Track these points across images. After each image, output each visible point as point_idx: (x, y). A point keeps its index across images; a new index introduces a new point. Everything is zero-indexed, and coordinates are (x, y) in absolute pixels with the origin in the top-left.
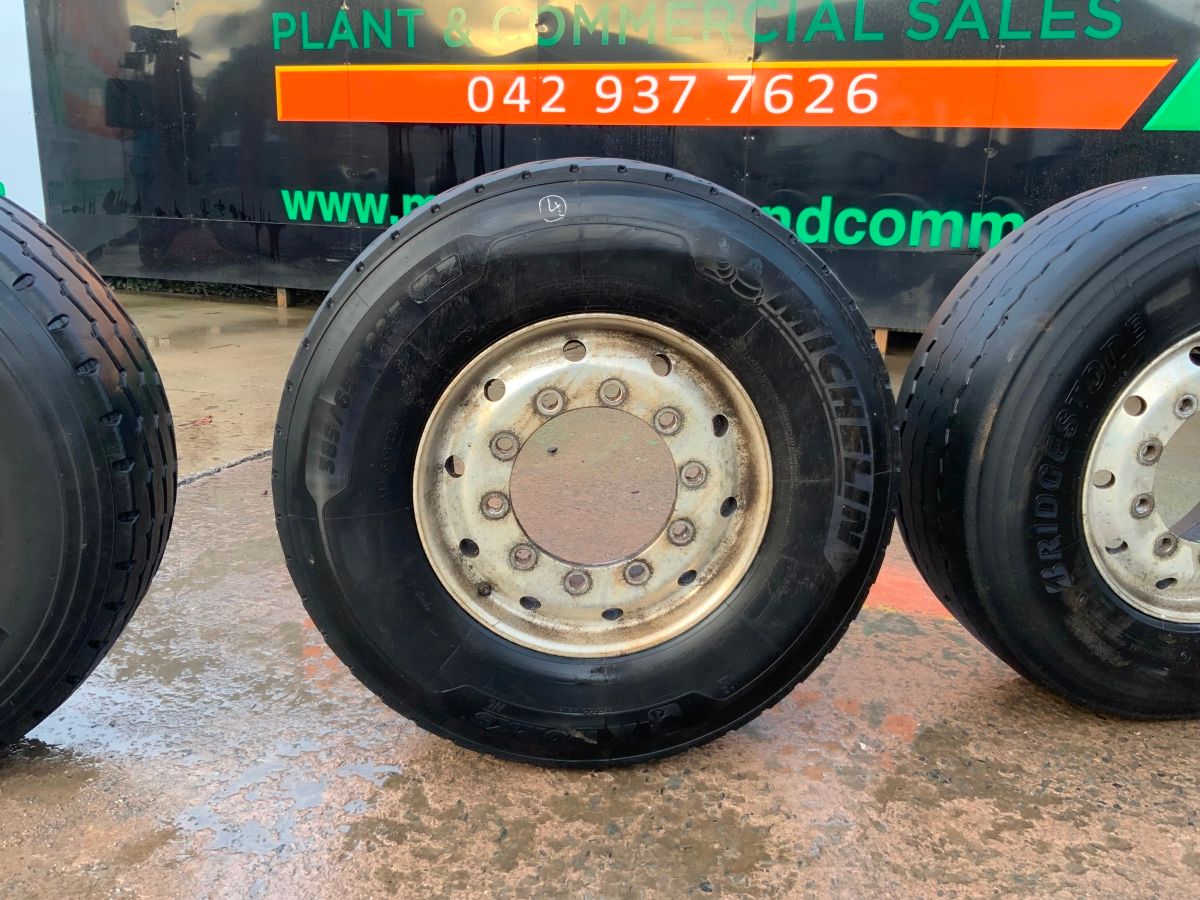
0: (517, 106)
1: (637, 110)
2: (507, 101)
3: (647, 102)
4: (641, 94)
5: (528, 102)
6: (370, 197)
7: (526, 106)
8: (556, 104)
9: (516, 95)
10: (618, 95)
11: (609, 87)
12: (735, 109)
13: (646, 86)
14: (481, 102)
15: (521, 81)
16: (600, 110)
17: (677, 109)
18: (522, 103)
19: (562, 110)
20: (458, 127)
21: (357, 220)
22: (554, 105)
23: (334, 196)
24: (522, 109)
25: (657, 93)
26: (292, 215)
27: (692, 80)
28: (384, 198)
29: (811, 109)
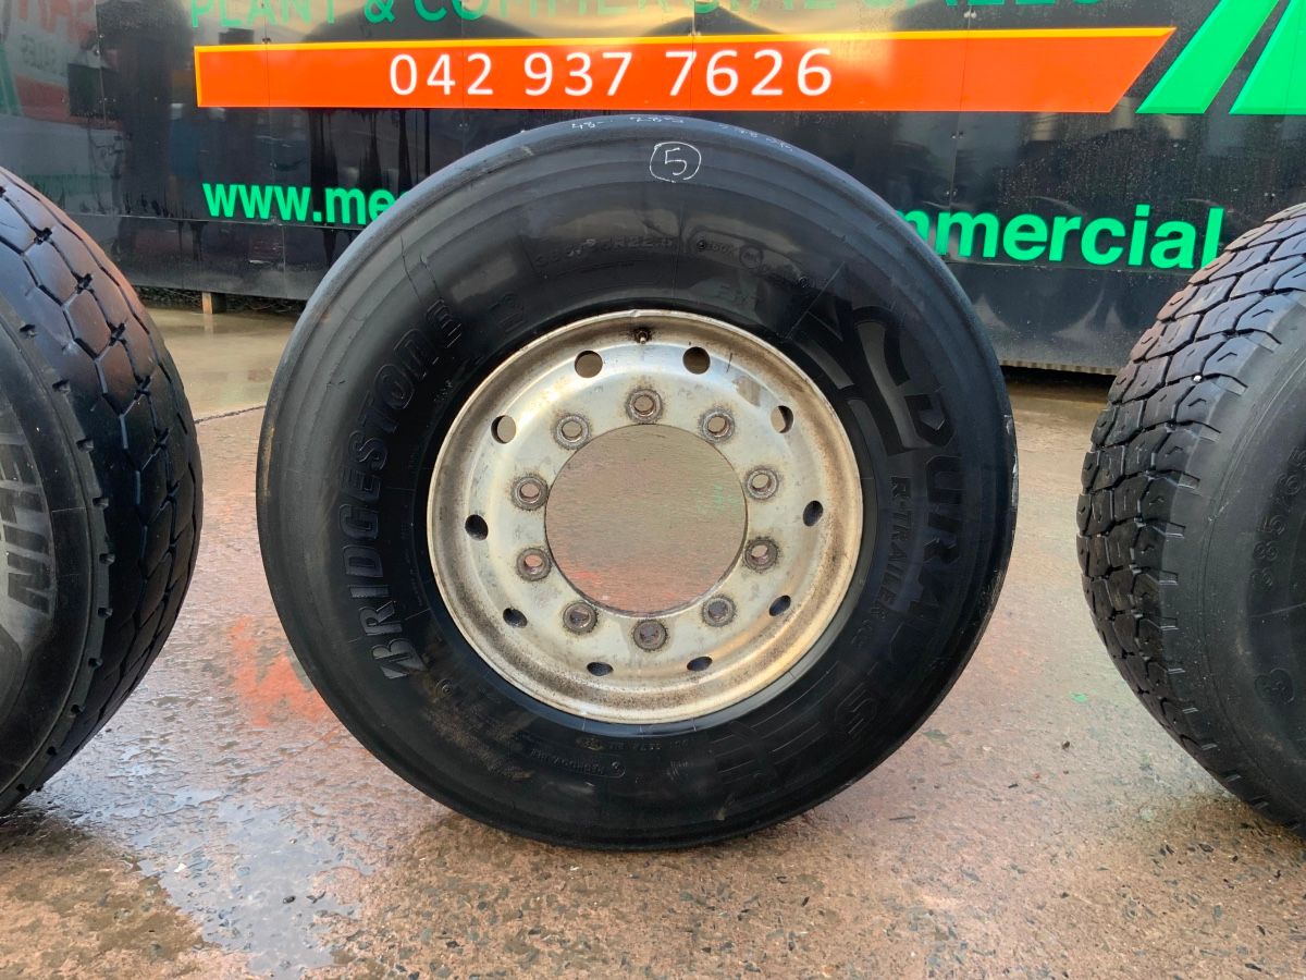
0: (442, 88)
1: (569, 91)
2: (431, 82)
3: (580, 83)
4: (573, 74)
5: (453, 83)
6: (292, 191)
7: (451, 87)
8: (482, 86)
9: (440, 76)
10: (548, 75)
11: (539, 66)
12: (675, 91)
13: (578, 64)
14: (404, 83)
15: (445, 59)
16: (530, 92)
17: (612, 91)
18: (447, 84)
19: (489, 92)
20: (380, 113)
21: (280, 217)
22: (481, 86)
23: (255, 189)
24: (447, 91)
25: (590, 72)
26: (214, 212)
27: (627, 57)
28: (307, 191)
29: (758, 91)
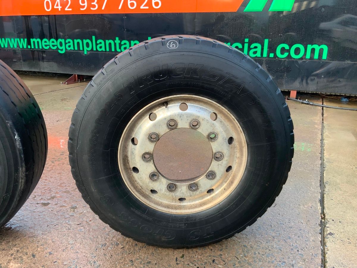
0: (58, 9)
1: (92, 9)
2: (55, 7)
3: (94, 6)
5: (61, 7)
6: (22, 40)
9: (57, 5)
10: (86, 4)
11: (83, 2)
12: (120, 8)
14: (48, 8)
16: (81, 9)
17: (103, 8)
18: (60, 7)
19: (71, 9)
20: (43, 16)
21: (19, 47)
22: (68, 8)
23: (12, 40)
24: (60, 10)
25: (97, 3)
26: (2, 46)
28: (26, 40)
